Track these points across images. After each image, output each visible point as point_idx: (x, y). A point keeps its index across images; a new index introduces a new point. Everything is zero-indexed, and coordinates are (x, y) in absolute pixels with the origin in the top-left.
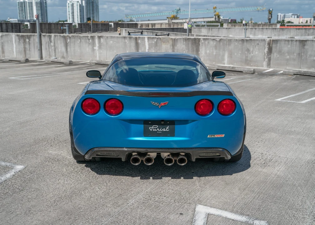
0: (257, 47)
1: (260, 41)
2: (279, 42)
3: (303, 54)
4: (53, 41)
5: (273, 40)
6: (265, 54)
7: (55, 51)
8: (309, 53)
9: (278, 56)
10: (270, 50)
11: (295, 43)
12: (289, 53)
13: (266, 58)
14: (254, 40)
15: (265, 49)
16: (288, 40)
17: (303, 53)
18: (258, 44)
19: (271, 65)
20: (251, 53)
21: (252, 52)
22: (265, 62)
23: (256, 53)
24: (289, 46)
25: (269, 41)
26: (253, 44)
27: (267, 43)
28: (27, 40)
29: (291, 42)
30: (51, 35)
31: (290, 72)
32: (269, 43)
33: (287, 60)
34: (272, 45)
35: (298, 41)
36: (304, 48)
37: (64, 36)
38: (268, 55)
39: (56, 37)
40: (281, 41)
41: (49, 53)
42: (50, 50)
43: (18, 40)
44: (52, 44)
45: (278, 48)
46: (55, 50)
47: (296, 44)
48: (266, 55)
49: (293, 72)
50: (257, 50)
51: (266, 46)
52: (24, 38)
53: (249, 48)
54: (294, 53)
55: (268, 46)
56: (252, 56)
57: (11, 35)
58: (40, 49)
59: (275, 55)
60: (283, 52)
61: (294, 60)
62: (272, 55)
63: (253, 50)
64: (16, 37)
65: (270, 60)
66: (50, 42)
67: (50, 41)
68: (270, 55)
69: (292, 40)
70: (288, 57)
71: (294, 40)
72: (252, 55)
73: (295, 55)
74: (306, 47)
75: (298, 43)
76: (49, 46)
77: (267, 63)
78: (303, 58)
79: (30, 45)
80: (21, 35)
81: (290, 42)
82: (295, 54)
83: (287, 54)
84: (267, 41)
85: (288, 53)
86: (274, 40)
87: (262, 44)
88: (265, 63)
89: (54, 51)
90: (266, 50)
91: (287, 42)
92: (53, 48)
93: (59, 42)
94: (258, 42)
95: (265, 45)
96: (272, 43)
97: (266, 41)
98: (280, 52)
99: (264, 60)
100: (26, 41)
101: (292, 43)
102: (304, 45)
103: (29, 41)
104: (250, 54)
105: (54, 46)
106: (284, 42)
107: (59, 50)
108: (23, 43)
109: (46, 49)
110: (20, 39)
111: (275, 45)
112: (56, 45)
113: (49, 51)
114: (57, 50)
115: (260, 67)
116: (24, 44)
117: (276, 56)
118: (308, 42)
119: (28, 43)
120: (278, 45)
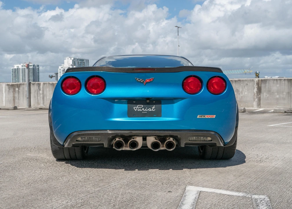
0: (246, 88)
1: (249, 82)
2: (267, 82)
4: (42, 89)
5: (261, 80)
6: (254, 94)
7: (44, 99)
9: (268, 96)
10: (259, 90)
11: (284, 82)
12: (278, 92)
13: (256, 98)
14: (243, 81)
15: (254, 89)
16: (277, 79)
18: (247, 84)
19: (262, 105)
20: (241, 94)
21: (242, 92)
22: (255, 102)
23: (246, 93)
24: (278, 85)
25: (258, 81)
26: (242, 85)
27: (256, 83)
28: (17, 89)
30: (40, 83)
31: (281, 110)
32: (258, 83)
33: (277, 99)
34: (261, 85)
35: (286, 80)
37: (53, 83)
38: (257, 95)
39: (45, 85)
40: (270, 80)
41: (38, 101)
42: (39, 98)
43: (8, 90)
44: (41, 92)
45: (267, 87)
46: (43, 98)
47: (285, 83)
48: (256, 95)
49: (284, 110)
50: (246, 91)
51: (255, 86)
52: (14, 87)
53: (238, 89)
54: (283, 92)
55: (257, 86)
56: (241, 97)
57: (1, 85)
58: (29, 97)
59: (264, 95)
60: (272, 91)
61: (284, 99)
62: (262, 95)
63: (242, 91)
64: (6, 86)
65: (259, 100)
66: (39, 90)
67: (39, 89)
68: (260, 94)
69: (280, 79)
70: (278, 96)
71: (282, 79)
72: (242, 95)
73: (284, 95)
75: (286, 82)
76: (37, 94)
77: (258, 103)
79: (19, 94)
80: (11, 85)
81: (279, 82)
82: (285, 93)
83: (276, 93)
84: (256, 81)
85: (277, 92)
86: (263, 80)
87: (250, 84)
88: (255, 104)
89: (42, 98)
90: (256, 90)
91: (275, 82)
92: (41, 96)
93: (47, 90)
94: (246, 82)
95: (255, 84)
96: (261, 83)
97: (254, 81)
98: (269, 91)
99: (254, 100)
100: (15, 90)
101: (280, 83)
103: (19, 89)
104: (239, 94)
105: (43, 94)
106: (273, 82)
107: (47, 98)
108: (13, 92)
109: (35, 97)
110: (10, 88)
111: (264, 85)
112: (45, 93)
113: (38, 99)
114: (45, 98)
115: (250, 107)
117: (266, 95)
119: (17, 92)
120: (267, 84)
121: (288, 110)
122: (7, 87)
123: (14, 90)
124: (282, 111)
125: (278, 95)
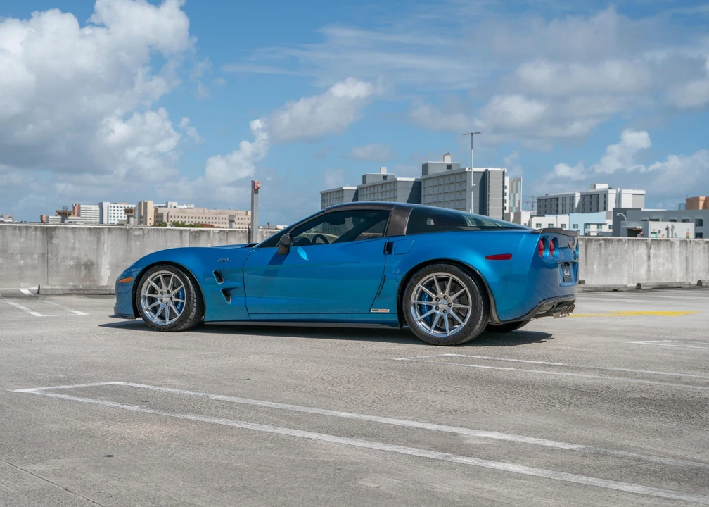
3: (50, 255)
8: (62, 253)
11: (33, 233)
12: (23, 253)
16: (20, 227)
17: (51, 253)
24: (22, 240)
29: (25, 230)
31: (56, 289)
33: (21, 268)
35: (39, 229)
36: (51, 243)
40: (6, 229)
47: (36, 235)
49: (62, 289)
54: (32, 254)
60: (10, 252)
61: (34, 267)
69: (27, 227)
70: (22, 262)
71: (30, 227)
73: (35, 258)
74: (55, 241)
75: (39, 233)
78: (51, 263)
81: (24, 232)
82: (36, 256)
83: (19, 256)
85: (21, 254)
91: (17, 232)
98: (4, 252)
101: (27, 234)
102: (52, 238)
106: (12, 232)
118: (57, 230)
121: (72, 290)
124: (58, 293)
125: (22, 258)
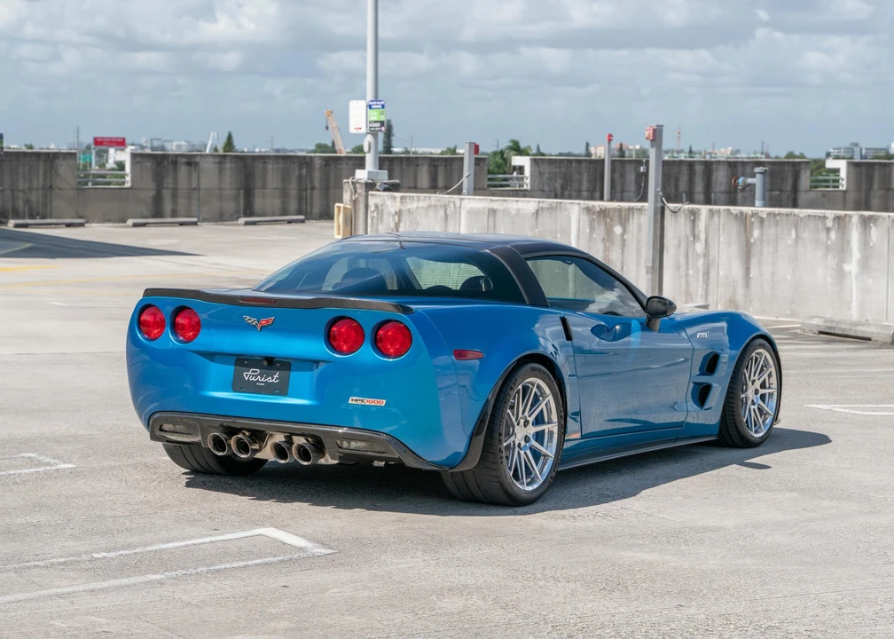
4: (702, 236)
7: (708, 279)
28: (618, 230)
30: (698, 209)
37: (741, 213)
39: (716, 218)
41: (688, 284)
42: (691, 272)
43: (588, 230)
44: (699, 247)
46: (707, 274)
52: (608, 220)
57: (565, 209)
58: (653, 267)
64: (582, 216)
66: (692, 239)
67: (694, 235)
76: (687, 254)
79: (626, 249)
80: (598, 209)
89: (704, 274)
92: (701, 262)
93: (722, 239)
100: (613, 232)
103: (624, 231)
105: (706, 255)
107: (721, 273)
108: (603, 239)
109: (678, 267)
110: (596, 224)
112: (713, 252)
113: (687, 275)
114: (713, 274)
116: (605, 246)
119: (618, 241)
122: (585, 218)
123: (609, 231)
